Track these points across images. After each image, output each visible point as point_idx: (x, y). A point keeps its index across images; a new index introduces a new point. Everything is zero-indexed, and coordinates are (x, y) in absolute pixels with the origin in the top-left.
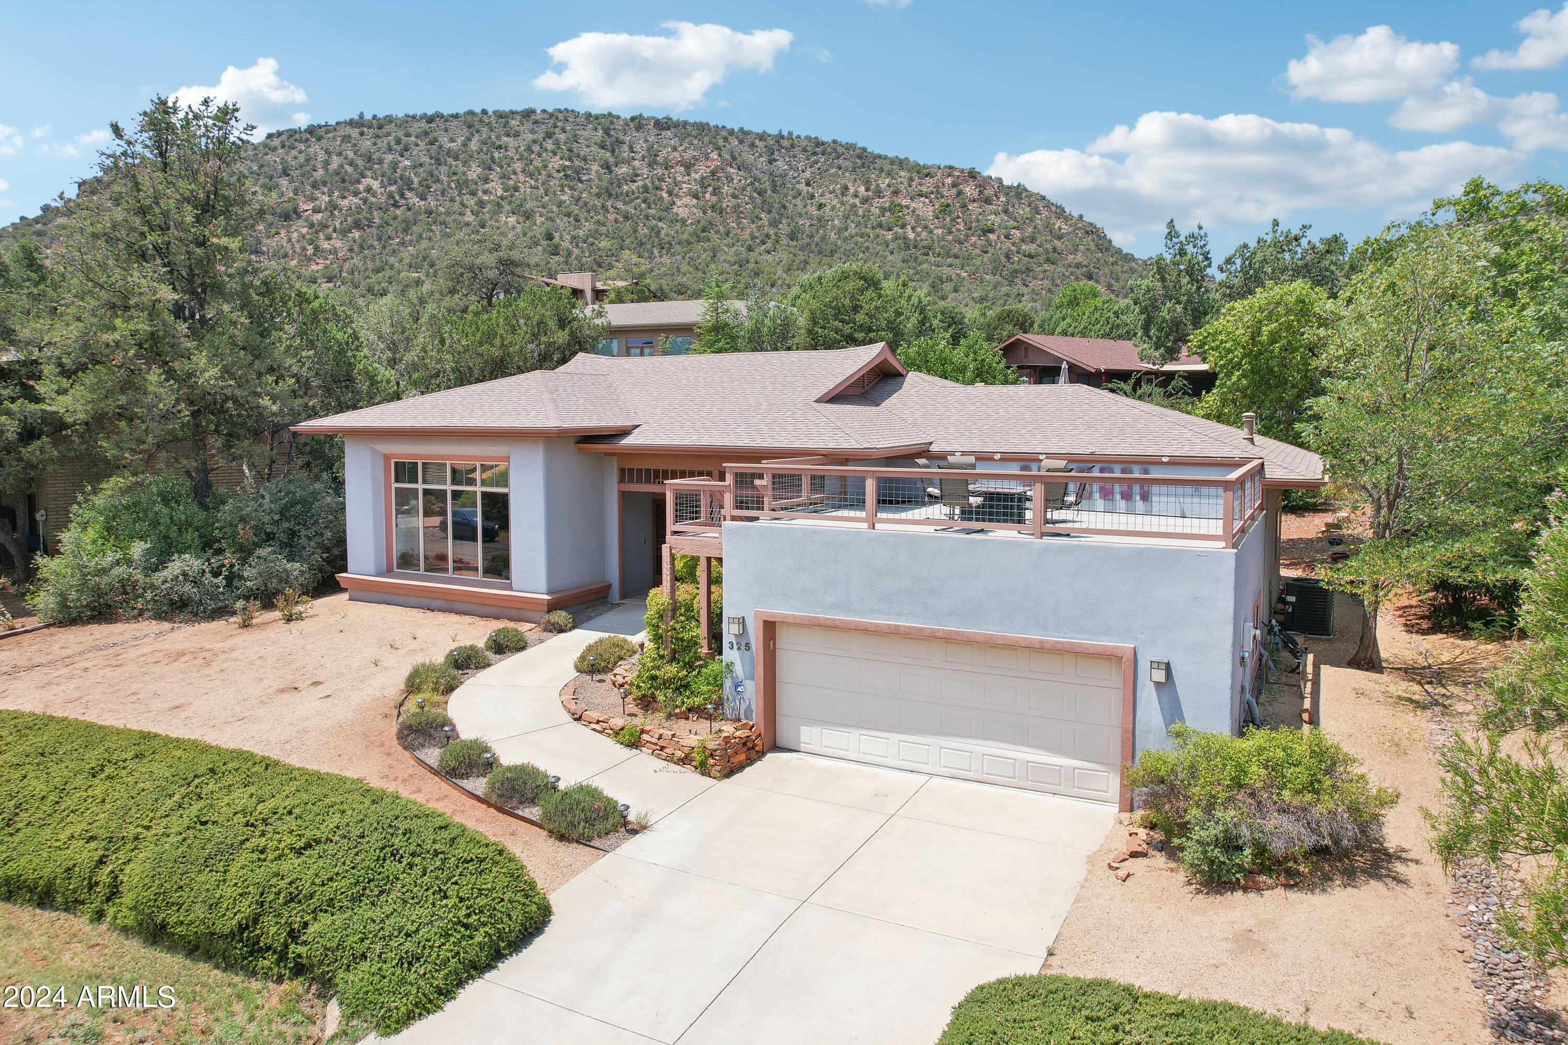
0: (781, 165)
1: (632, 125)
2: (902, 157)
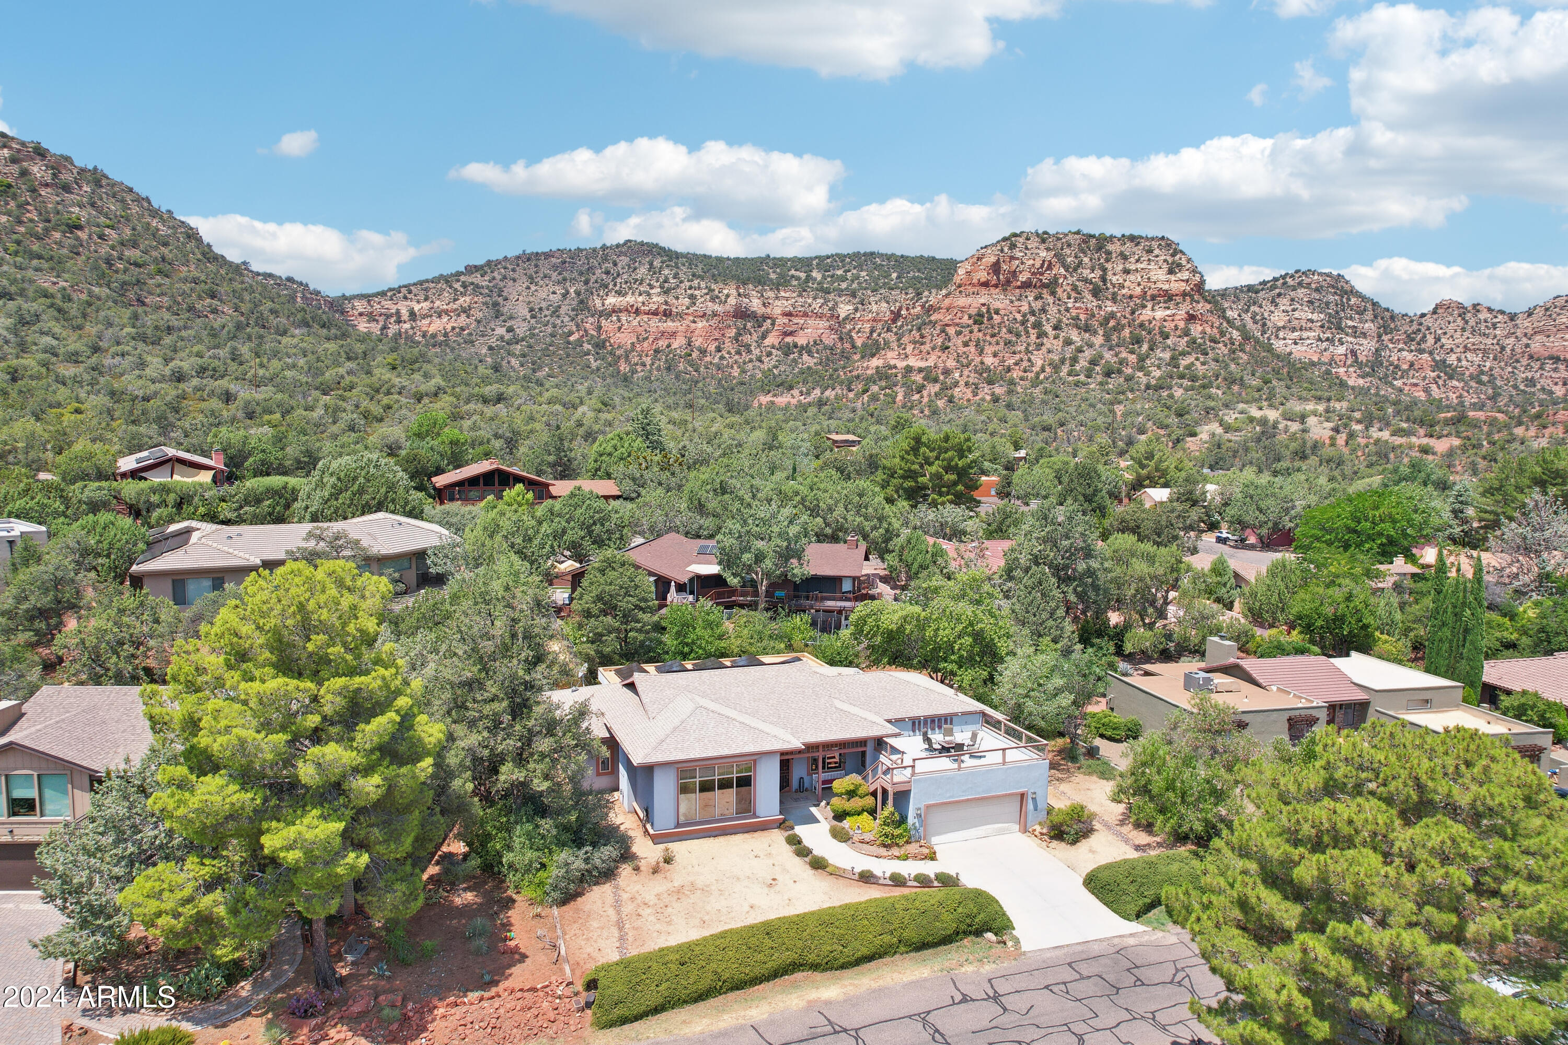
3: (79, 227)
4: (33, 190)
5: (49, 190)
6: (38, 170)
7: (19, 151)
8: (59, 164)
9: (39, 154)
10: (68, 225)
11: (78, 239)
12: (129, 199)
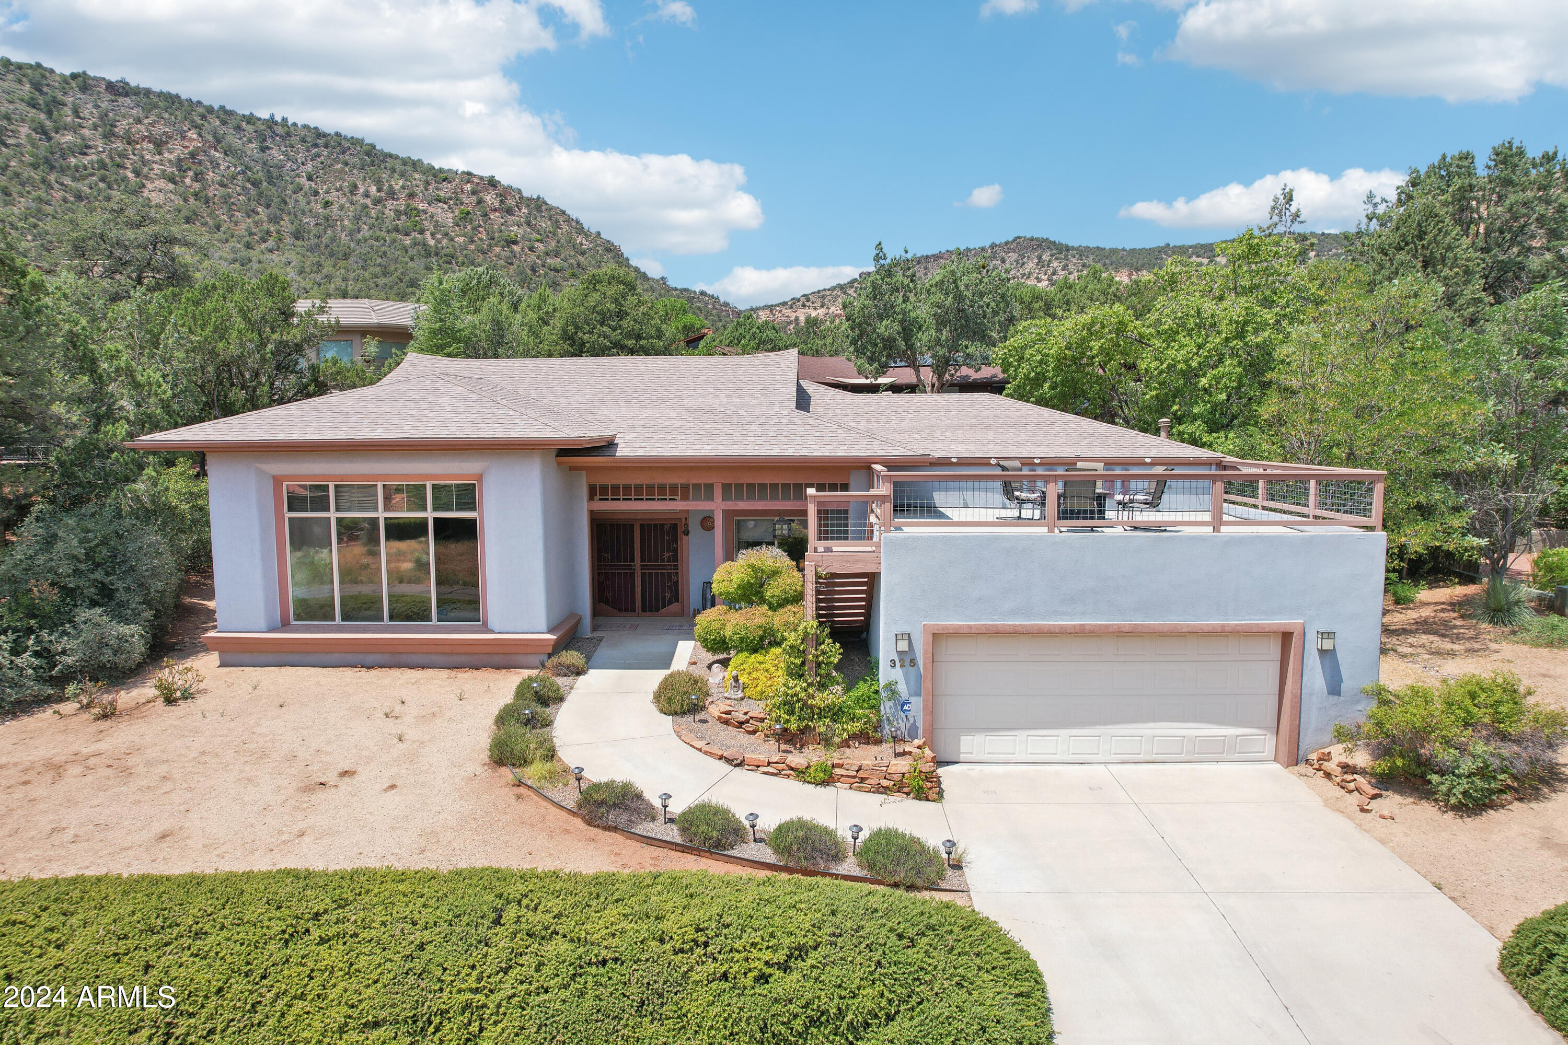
0: (276, 154)
1: (74, 84)
2: (415, 158)
3: (515, 242)
4: (485, 215)
5: (497, 214)
6: (490, 199)
7: (478, 184)
8: (504, 192)
9: (492, 185)
10: (506, 241)
11: (512, 252)
12: (561, 219)
